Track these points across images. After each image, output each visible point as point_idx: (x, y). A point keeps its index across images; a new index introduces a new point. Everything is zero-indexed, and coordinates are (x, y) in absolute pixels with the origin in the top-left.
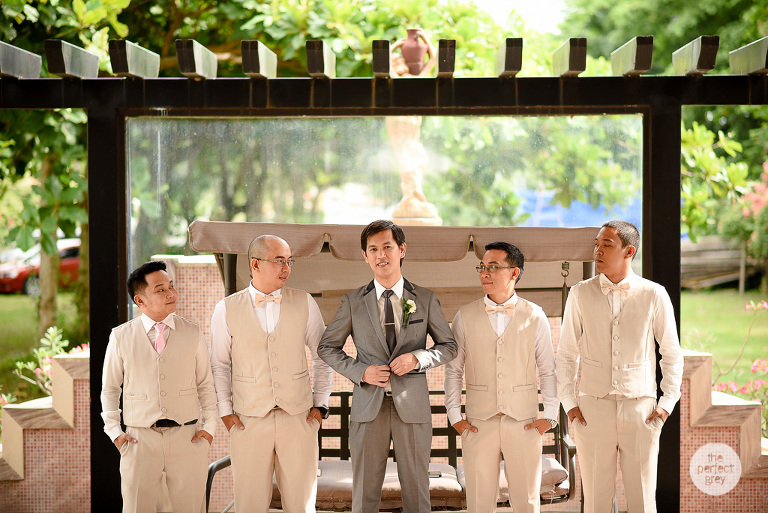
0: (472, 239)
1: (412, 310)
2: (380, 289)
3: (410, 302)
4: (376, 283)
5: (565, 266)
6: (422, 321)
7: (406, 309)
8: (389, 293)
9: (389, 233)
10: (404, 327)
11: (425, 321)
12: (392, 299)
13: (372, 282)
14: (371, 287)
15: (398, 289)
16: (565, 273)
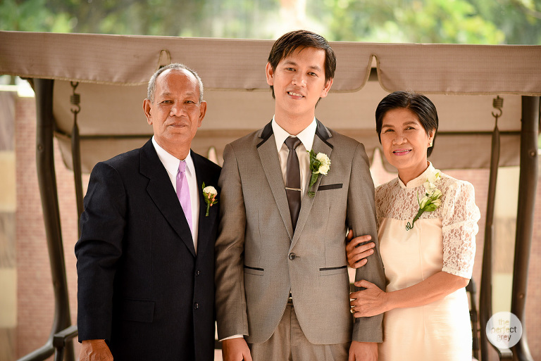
0: (374, 64)
1: (323, 170)
2: (280, 136)
3: (321, 157)
4: (275, 127)
5: (497, 103)
6: (340, 186)
7: (315, 166)
8: (293, 143)
9: (320, 55)
10: (311, 193)
11: (345, 187)
12: (299, 152)
13: (269, 127)
14: (268, 133)
15: (308, 137)
16: (497, 112)
